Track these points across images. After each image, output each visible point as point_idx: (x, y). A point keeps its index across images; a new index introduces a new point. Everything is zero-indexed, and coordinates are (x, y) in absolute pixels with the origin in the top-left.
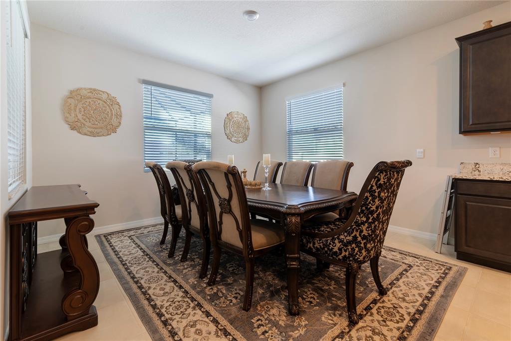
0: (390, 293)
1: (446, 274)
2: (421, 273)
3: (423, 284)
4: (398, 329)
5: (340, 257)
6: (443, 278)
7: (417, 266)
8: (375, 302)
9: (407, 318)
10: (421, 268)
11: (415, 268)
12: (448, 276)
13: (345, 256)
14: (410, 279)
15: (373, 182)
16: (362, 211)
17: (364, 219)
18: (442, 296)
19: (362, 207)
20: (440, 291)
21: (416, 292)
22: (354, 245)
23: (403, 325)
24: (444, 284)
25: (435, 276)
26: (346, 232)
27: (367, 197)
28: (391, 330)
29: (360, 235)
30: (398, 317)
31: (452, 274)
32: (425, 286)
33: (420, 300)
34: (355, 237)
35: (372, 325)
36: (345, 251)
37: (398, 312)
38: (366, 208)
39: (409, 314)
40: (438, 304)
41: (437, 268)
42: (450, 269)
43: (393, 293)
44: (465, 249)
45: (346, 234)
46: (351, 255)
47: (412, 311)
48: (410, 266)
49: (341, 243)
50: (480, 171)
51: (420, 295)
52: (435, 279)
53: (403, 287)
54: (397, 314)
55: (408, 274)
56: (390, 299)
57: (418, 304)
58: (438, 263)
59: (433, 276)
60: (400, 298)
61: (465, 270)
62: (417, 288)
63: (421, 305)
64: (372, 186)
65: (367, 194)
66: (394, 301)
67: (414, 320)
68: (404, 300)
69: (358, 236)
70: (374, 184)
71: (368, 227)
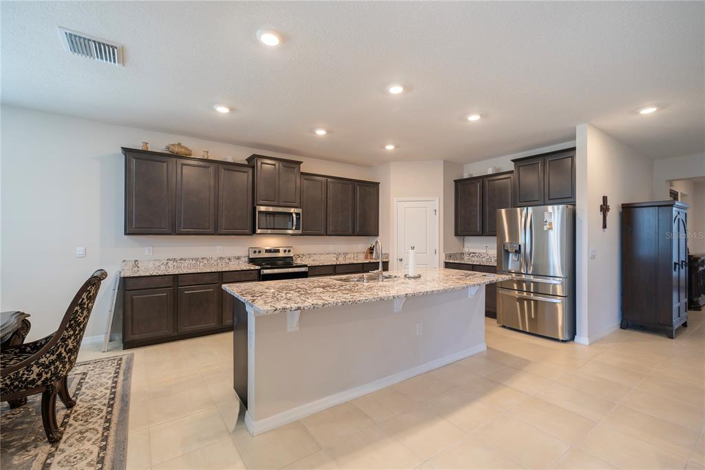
0: (78, 402)
1: (120, 364)
2: (99, 374)
3: (104, 380)
4: (101, 418)
5: (39, 383)
6: (119, 368)
7: (92, 370)
8: (67, 416)
9: (105, 408)
10: (96, 370)
11: (90, 372)
12: (122, 365)
13: (46, 379)
14: (91, 383)
15: (84, 296)
16: (71, 326)
17: (72, 333)
18: (124, 380)
19: (70, 321)
20: (121, 377)
21: (102, 389)
22: (58, 363)
23: (104, 413)
24: (121, 372)
25: (112, 370)
26: (48, 353)
27: (77, 311)
28: (96, 422)
29: (65, 350)
30: (96, 412)
31: (123, 362)
32: (108, 381)
33: (108, 391)
34: (60, 355)
35: (78, 430)
36: (47, 373)
37: (95, 409)
38: (75, 321)
39: (105, 405)
40: (123, 386)
41: (110, 363)
42: (121, 359)
43: (81, 401)
44: (131, 337)
45: (48, 355)
46: (55, 374)
47: (106, 401)
48: (84, 374)
49: (41, 367)
50: (138, 267)
51: (106, 389)
52: (113, 372)
53: (88, 392)
54: (95, 411)
55: (86, 380)
56: (80, 406)
57: (108, 395)
58: (109, 359)
59: (110, 371)
60: (90, 400)
61: (133, 354)
62: (101, 385)
63: (111, 394)
64: (83, 299)
65: (77, 308)
66: (86, 405)
67: (111, 406)
68: (95, 399)
69: (63, 351)
70: (85, 298)
71: (74, 340)
